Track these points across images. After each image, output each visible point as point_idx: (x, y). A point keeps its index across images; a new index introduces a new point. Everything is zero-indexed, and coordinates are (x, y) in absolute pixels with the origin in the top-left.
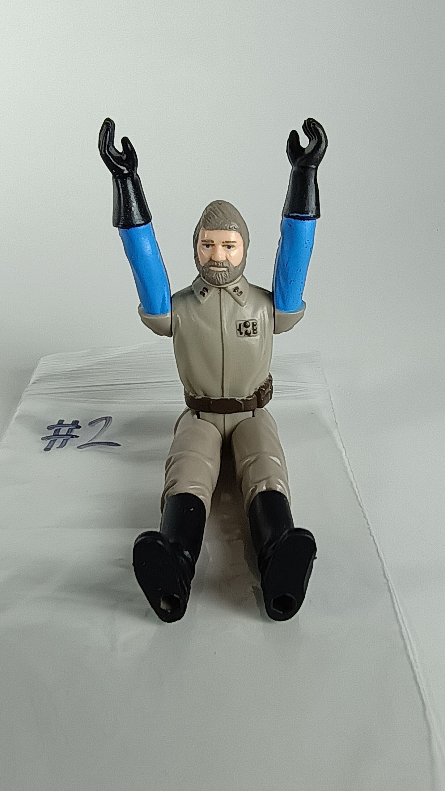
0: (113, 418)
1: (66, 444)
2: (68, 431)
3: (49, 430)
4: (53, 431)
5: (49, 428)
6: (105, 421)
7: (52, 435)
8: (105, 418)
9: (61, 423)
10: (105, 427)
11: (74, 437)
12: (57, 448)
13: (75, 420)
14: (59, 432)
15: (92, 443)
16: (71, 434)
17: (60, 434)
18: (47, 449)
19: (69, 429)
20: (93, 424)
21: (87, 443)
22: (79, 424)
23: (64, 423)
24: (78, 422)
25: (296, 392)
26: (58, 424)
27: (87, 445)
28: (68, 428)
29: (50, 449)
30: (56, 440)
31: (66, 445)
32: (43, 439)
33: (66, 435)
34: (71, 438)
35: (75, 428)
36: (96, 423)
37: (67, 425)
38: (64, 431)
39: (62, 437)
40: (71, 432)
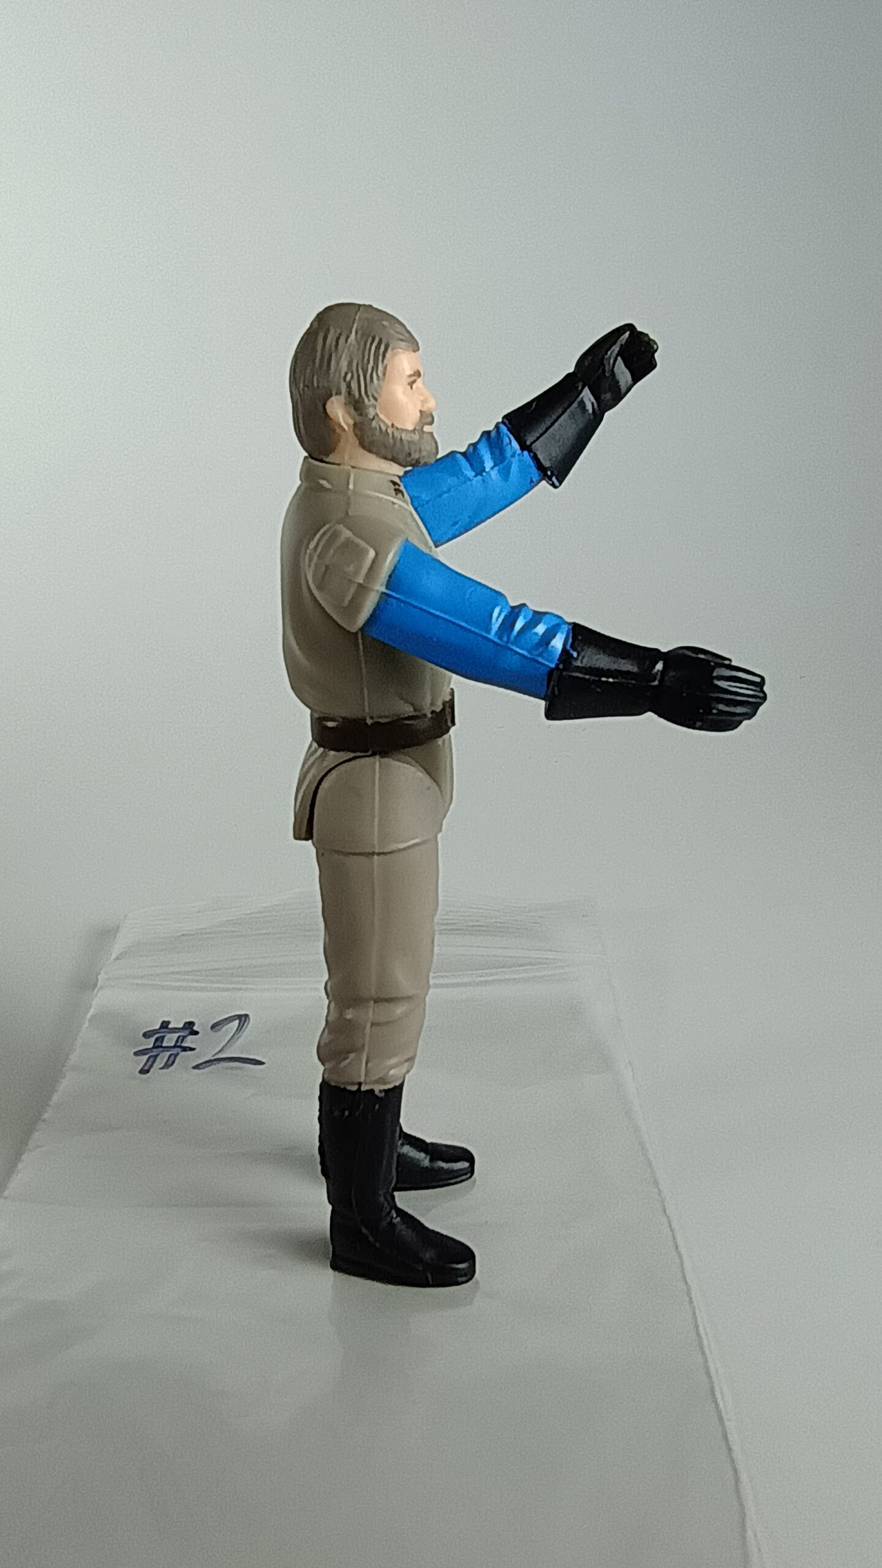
0: (250, 1016)
1: (173, 1062)
2: (177, 1041)
3: (146, 1038)
4: (153, 1039)
5: (146, 1035)
6: (237, 1022)
7: (151, 1046)
8: (236, 1017)
9: (165, 1025)
10: (238, 1031)
11: (188, 1049)
12: (161, 1069)
13: (188, 1020)
14: (162, 1042)
15: (215, 1060)
16: (182, 1045)
17: (164, 1044)
18: (144, 1071)
19: (179, 1037)
20: (217, 1028)
21: (207, 1059)
22: (195, 1028)
23: (170, 1026)
24: (191, 1024)
25: (558, 968)
26: (161, 1027)
27: (208, 1064)
28: (177, 1035)
29: (148, 1071)
30: (158, 1054)
31: (175, 1065)
32: (136, 1054)
33: (175, 1046)
34: (182, 1051)
35: (188, 1035)
36: (222, 1027)
37: (175, 1030)
38: (170, 1040)
39: (168, 1051)
40: (182, 1042)
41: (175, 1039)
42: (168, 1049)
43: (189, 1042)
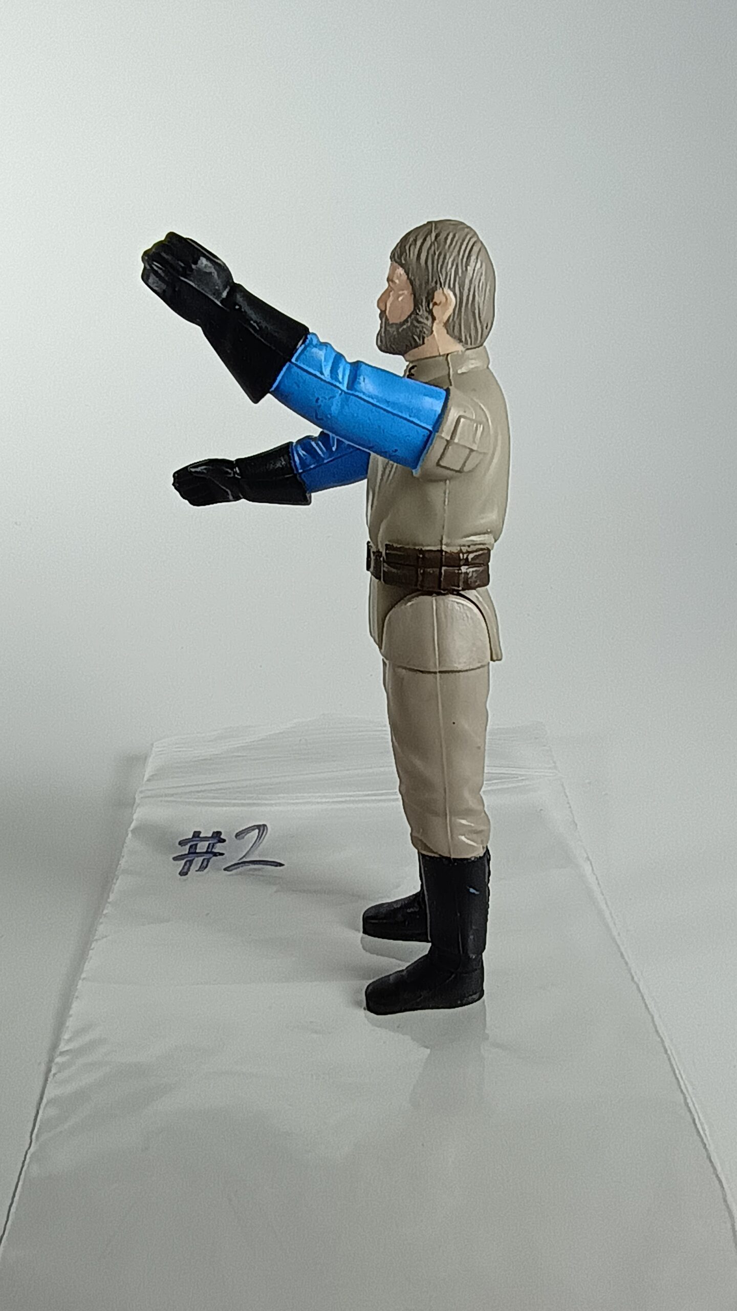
0: (268, 826)
1: (207, 865)
2: (208, 848)
3: (182, 846)
4: (188, 847)
5: (182, 843)
6: (257, 831)
7: (187, 852)
8: (256, 827)
9: (197, 834)
10: (259, 838)
11: (218, 854)
12: (197, 871)
13: (215, 831)
14: (196, 848)
15: (242, 863)
16: (214, 850)
17: (198, 851)
18: (183, 873)
19: (209, 844)
20: (241, 836)
21: (236, 862)
22: (222, 837)
23: (201, 835)
24: (219, 833)
25: (518, 781)
26: (194, 836)
27: (236, 866)
29: (186, 874)
30: (193, 859)
31: (209, 867)
32: (175, 859)
33: (207, 852)
34: (214, 855)
35: (217, 843)
36: (246, 835)
37: (206, 839)
38: (202, 847)
39: (201, 856)
40: (212, 849)
41: (207, 845)
42: (202, 854)
43: (218, 848)
